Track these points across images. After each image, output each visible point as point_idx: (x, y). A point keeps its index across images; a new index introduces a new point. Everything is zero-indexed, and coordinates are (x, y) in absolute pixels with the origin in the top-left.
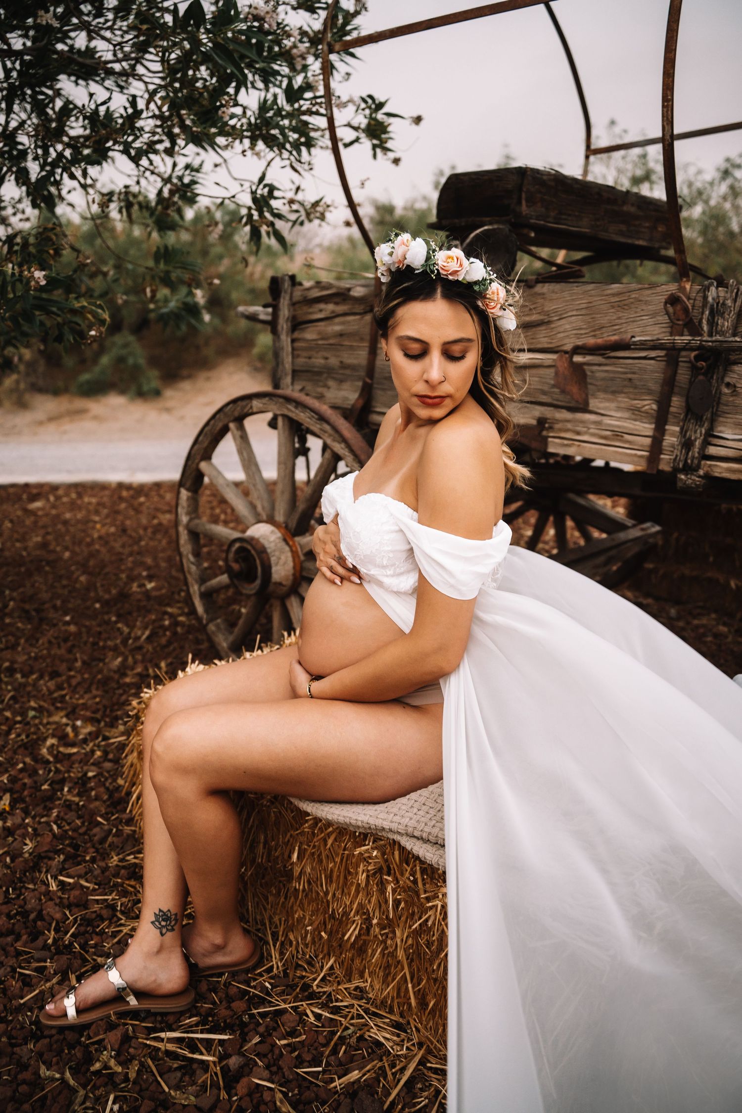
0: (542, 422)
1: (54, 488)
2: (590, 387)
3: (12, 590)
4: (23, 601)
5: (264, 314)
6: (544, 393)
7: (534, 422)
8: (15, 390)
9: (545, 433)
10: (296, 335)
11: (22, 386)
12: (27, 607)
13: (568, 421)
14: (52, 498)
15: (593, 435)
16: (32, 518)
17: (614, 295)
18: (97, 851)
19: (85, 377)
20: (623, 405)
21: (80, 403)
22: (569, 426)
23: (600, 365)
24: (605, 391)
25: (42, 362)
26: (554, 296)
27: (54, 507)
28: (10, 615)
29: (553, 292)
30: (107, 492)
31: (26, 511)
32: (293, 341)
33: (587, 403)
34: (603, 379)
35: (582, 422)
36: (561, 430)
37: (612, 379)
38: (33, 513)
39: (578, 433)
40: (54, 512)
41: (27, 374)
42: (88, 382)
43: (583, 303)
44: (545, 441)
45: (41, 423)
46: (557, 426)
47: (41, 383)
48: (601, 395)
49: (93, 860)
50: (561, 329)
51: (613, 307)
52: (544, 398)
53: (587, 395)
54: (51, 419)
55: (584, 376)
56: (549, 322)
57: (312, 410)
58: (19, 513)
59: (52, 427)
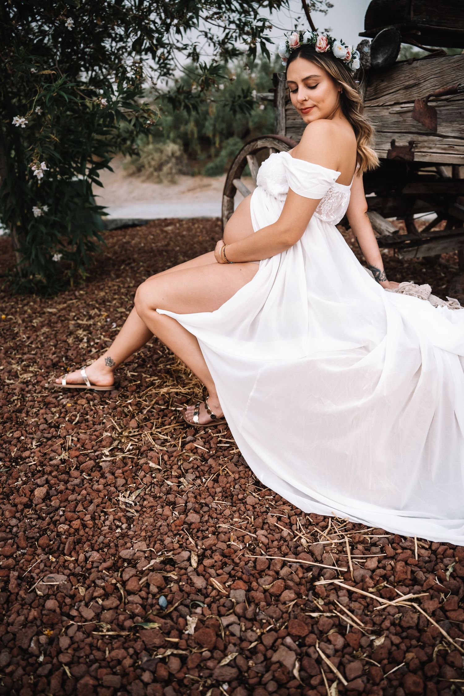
0: (411, 143)
1: (180, 221)
2: (438, 120)
3: (144, 262)
4: (148, 267)
5: (270, 96)
6: (414, 126)
7: (407, 144)
8: (170, 173)
9: (413, 150)
10: (288, 107)
11: (174, 171)
12: (149, 269)
13: (425, 141)
14: (178, 225)
15: (438, 148)
16: (165, 234)
17: (454, 62)
18: (154, 363)
19: (210, 165)
20: (455, 129)
21: (206, 181)
22: (426, 144)
23: (444, 106)
24: (446, 122)
25: (185, 157)
26: (422, 68)
27: (178, 229)
28: (140, 273)
29: (422, 65)
30: (210, 223)
31: (162, 231)
32: (286, 110)
33: (436, 130)
34: (446, 114)
35: (433, 141)
36: (421, 147)
37: (451, 114)
38: (166, 232)
39: (430, 148)
40: (177, 231)
41: (177, 164)
42: (212, 168)
43: (437, 70)
44: (412, 154)
45: (183, 193)
46: (419, 145)
47: (185, 169)
48: (444, 124)
49: (151, 367)
50: (425, 87)
51: (454, 70)
52: (414, 130)
53: (436, 125)
54: (189, 190)
55: (436, 113)
56: (419, 84)
57: (286, 143)
58: (158, 232)
59: (190, 194)
